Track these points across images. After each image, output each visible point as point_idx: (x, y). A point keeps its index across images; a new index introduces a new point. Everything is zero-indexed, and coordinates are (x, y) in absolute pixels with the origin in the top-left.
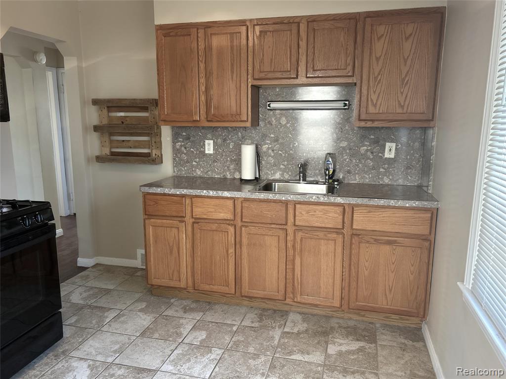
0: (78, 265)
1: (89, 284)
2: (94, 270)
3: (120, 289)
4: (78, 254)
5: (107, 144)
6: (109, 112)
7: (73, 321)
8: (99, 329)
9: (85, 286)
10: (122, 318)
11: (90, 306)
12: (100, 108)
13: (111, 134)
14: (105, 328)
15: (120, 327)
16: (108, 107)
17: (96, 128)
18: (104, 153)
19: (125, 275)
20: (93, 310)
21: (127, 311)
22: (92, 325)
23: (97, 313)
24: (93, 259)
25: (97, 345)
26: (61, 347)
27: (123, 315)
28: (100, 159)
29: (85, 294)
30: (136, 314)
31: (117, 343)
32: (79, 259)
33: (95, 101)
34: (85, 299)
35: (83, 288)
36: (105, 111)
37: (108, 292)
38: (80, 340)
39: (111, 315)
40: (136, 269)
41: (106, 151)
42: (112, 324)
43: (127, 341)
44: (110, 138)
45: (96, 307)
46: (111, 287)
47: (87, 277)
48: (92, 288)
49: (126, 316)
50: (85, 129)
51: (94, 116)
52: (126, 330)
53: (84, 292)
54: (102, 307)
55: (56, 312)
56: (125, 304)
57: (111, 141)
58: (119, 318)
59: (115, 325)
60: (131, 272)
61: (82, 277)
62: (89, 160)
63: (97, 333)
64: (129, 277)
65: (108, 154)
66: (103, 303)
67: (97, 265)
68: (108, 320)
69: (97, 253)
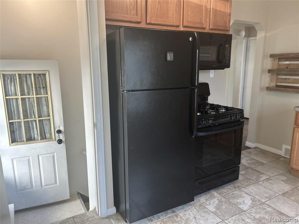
0: (246, 145)
1: (251, 157)
2: (254, 150)
3: (269, 164)
4: (246, 139)
5: (275, 80)
6: (279, 61)
7: (243, 173)
8: (257, 182)
9: (249, 157)
10: (271, 181)
11: (252, 169)
12: (274, 59)
13: (278, 75)
14: (260, 183)
15: (269, 185)
16: (279, 58)
17: (270, 71)
18: (271, 85)
19: (273, 157)
20: (253, 171)
21: (274, 178)
22: (253, 179)
23: (256, 173)
24: (255, 144)
25: (256, 190)
26: (237, 183)
27: (272, 180)
28: (268, 89)
29: (250, 161)
30: (280, 182)
31: (267, 193)
32: (247, 142)
33: (272, 55)
34: (249, 164)
35: (248, 158)
36: (277, 61)
37: (262, 164)
38: (247, 184)
39: (264, 177)
40: (280, 156)
41: (273, 84)
42: (265, 182)
43: (273, 194)
44: (277, 77)
45: (256, 170)
46: (265, 162)
47: (250, 153)
48: (253, 159)
49: (273, 181)
50: (263, 71)
51: (269, 64)
52: (273, 188)
53: (249, 160)
54: (259, 171)
55: (237, 166)
56: (273, 174)
57: (277, 79)
58: (269, 180)
59: (266, 184)
60: (278, 157)
61: (248, 152)
62: (261, 89)
63: (256, 184)
64: (276, 159)
65: (274, 86)
66: (259, 168)
67: (256, 148)
68: (262, 179)
69: (257, 141)
